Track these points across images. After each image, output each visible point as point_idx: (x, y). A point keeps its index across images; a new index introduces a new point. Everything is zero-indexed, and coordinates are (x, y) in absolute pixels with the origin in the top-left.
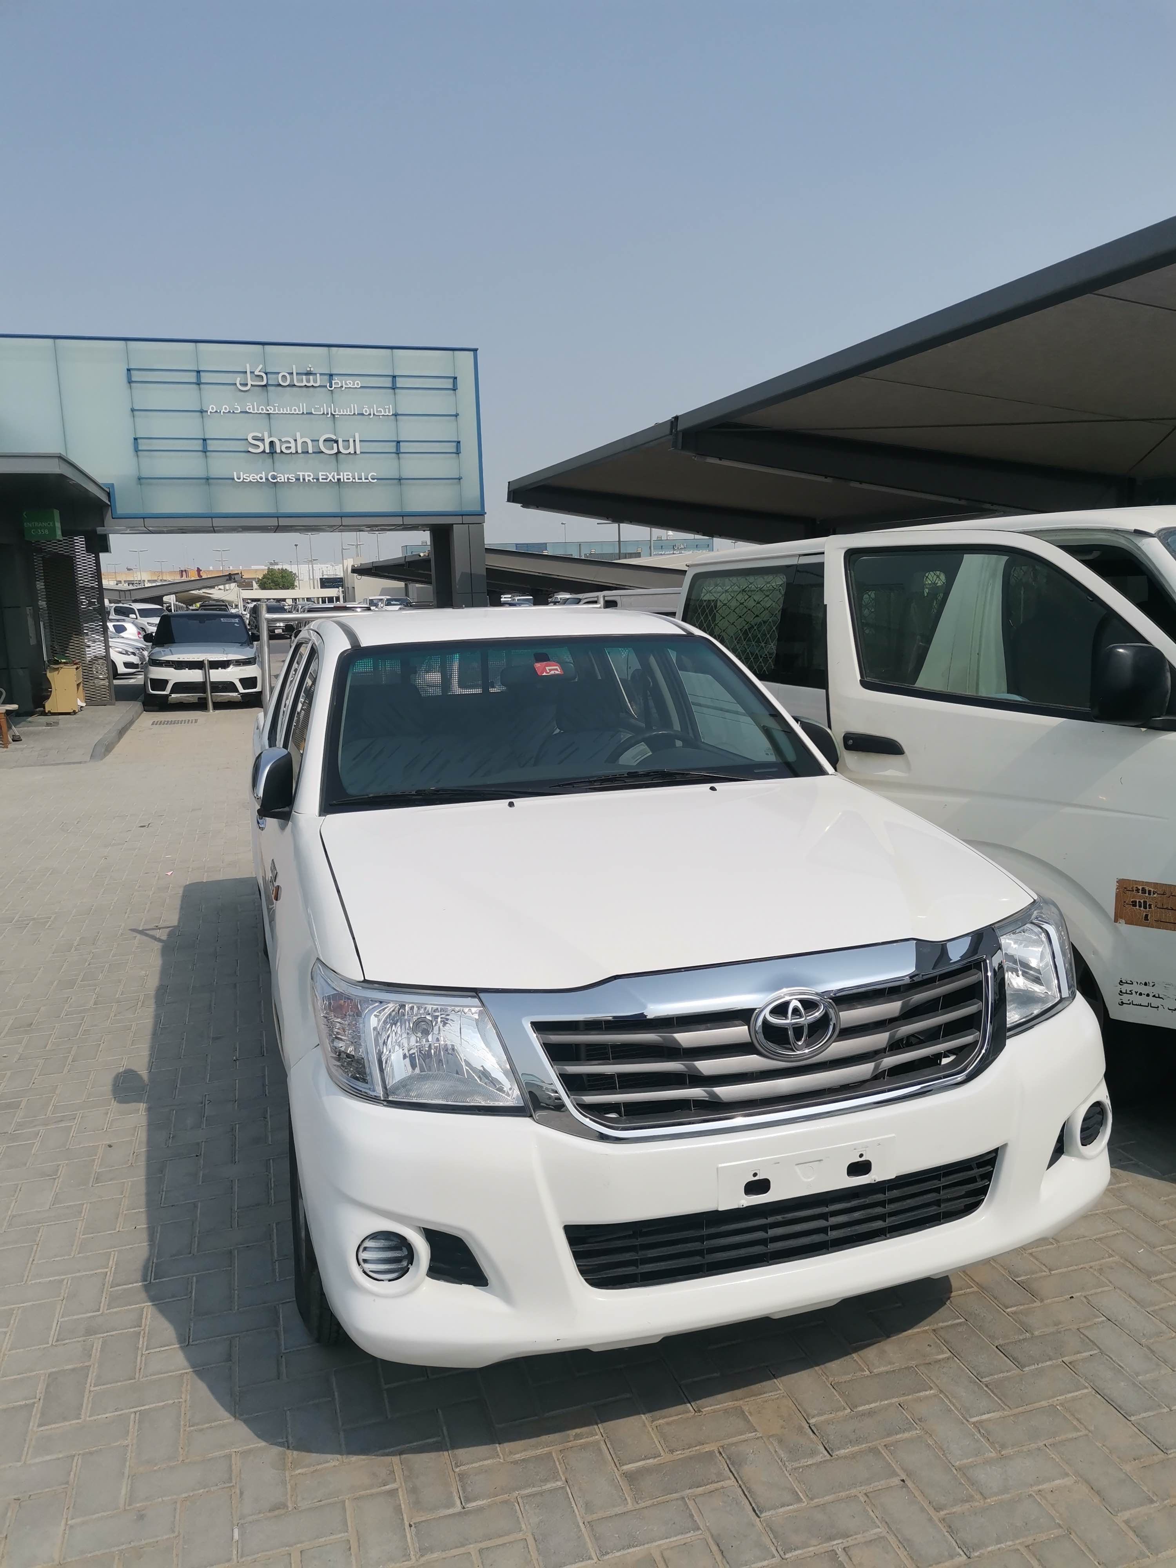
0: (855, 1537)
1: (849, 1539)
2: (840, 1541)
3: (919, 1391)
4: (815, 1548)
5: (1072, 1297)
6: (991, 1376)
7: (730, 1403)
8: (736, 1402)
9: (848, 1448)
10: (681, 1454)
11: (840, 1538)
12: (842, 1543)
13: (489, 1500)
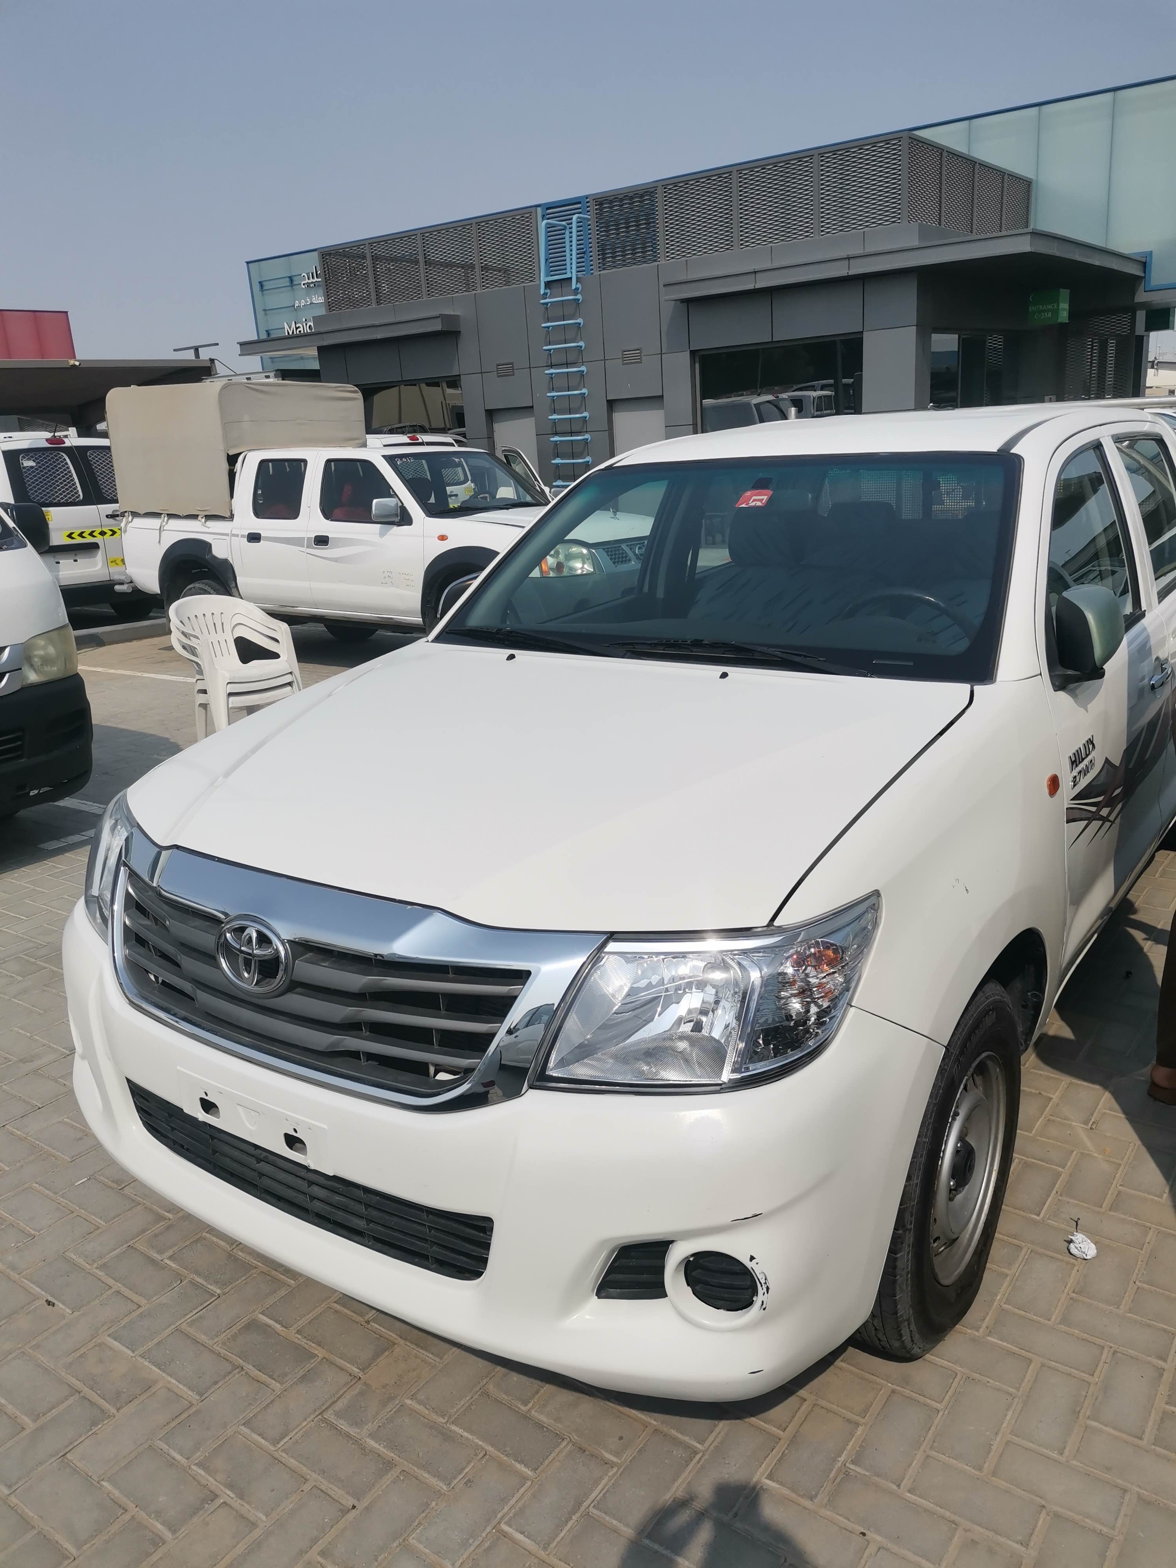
0: (244, 1504)
1: (239, 1501)
2: (232, 1495)
3: (521, 1462)
4: (214, 1482)
5: (864, 1534)
6: (604, 1514)
7: (393, 1335)
8: (399, 1338)
9: (380, 1444)
10: (299, 1339)
11: (235, 1494)
12: (232, 1498)
13: (177, 1267)
